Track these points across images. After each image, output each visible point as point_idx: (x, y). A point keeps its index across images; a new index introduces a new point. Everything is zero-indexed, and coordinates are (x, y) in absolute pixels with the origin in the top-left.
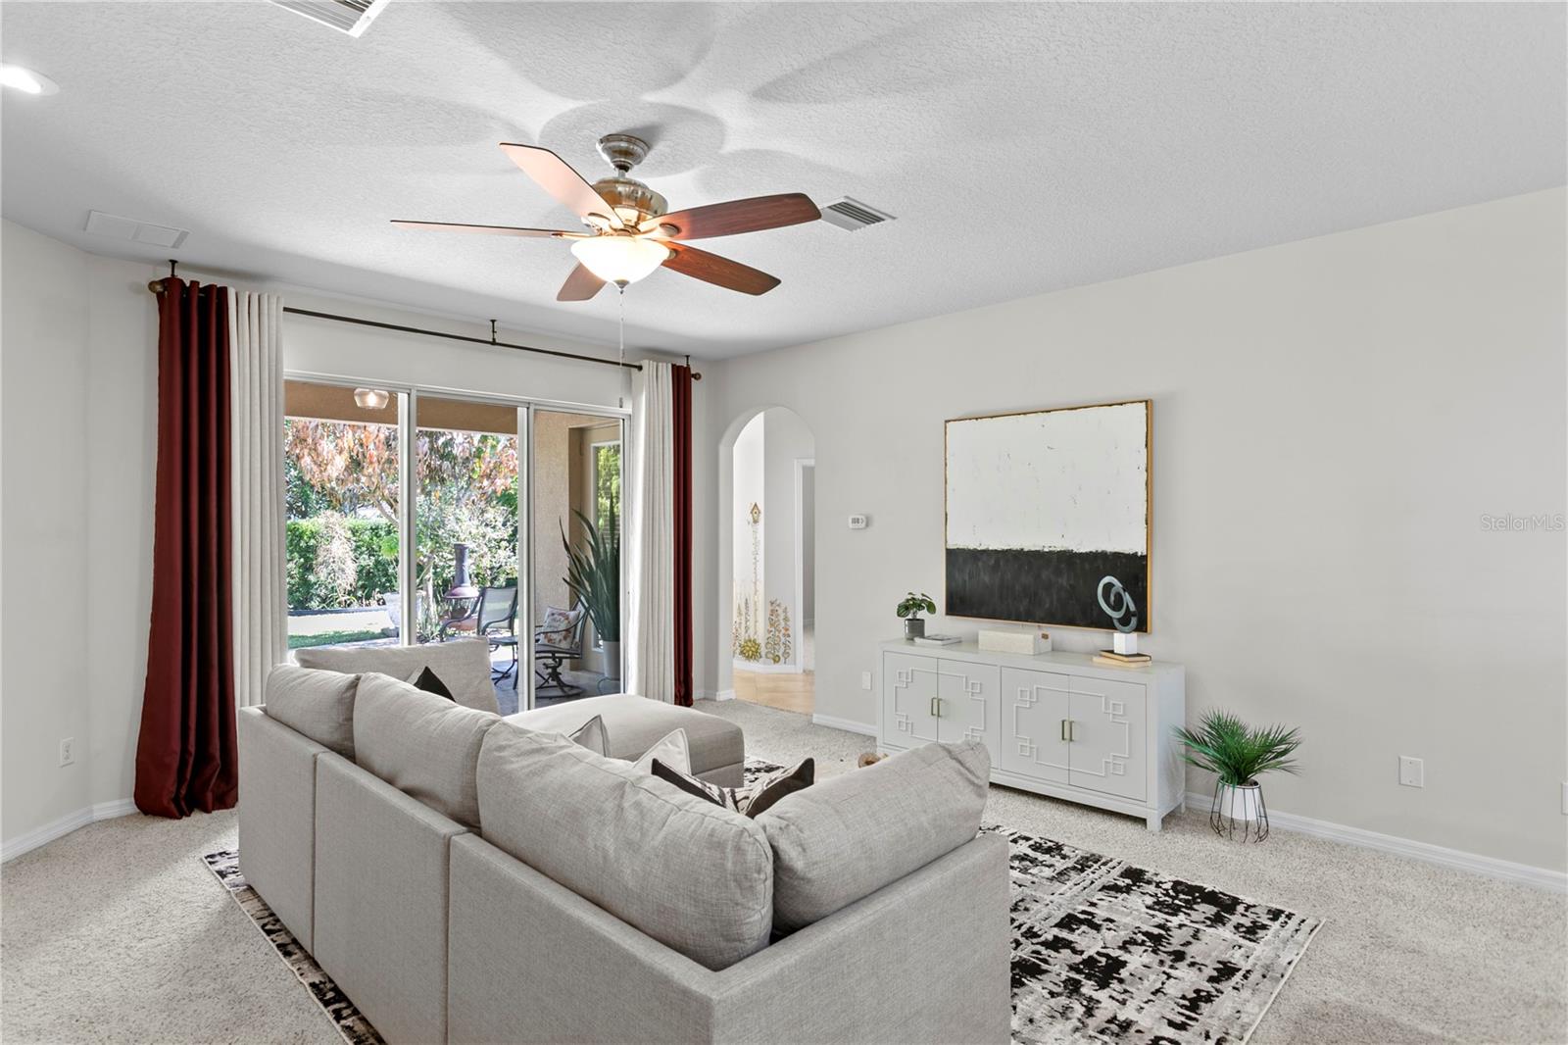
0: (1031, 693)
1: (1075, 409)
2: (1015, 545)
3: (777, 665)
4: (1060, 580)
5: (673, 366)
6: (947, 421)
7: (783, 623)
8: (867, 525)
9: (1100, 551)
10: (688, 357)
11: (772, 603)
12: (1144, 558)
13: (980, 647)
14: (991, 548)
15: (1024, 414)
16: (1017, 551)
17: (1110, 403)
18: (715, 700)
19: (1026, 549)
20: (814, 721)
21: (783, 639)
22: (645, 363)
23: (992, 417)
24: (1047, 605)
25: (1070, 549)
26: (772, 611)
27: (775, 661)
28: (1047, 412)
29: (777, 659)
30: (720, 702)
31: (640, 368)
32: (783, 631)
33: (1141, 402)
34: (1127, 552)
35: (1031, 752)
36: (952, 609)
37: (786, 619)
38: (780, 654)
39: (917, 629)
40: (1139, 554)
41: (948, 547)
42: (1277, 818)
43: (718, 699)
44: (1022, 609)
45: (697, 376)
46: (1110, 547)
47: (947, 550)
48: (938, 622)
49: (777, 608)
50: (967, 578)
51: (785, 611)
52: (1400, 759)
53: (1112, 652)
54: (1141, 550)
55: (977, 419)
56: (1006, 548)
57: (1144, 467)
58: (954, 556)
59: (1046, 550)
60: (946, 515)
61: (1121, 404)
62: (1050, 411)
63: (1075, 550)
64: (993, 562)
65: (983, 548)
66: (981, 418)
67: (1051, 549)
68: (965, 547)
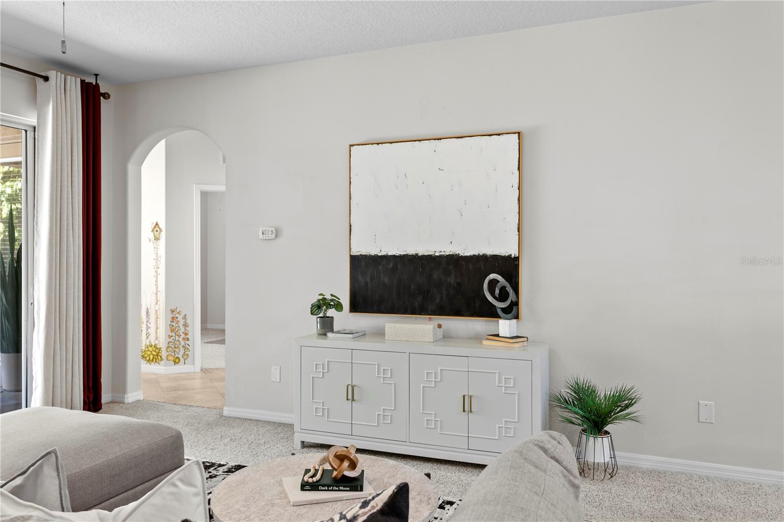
0: (436, 374)
1: (462, 137)
2: (411, 251)
3: (177, 366)
4: (449, 279)
5: (82, 82)
6: (351, 146)
7: (183, 330)
8: (276, 236)
9: (481, 254)
10: (96, 75)
11: (172, 311)
12: (517, 259)
13: (386, 338)
14: (389, 254)
15: (419, 141)
16: (412, 255)
17: (490, 133)
18: (124, 403)
19: (420, 254)
20: (225, 413)
21: (183, 343)
22: (52, 74)
23: (391, 143)
24: (437, 301)
25: (457, 253)
26: (173, 318)
27: (175, 363)
28: (438, 139)
29: (176, 361)
30: (128, 403)
31: (46, 79)
32: (183, 336)
33: (515, 133)
34: (503, 255)
35: (435, 425)
36: (355, 307)
37: (186, 325)
38: (180, 356)
39: (327, 325)
40: (513, 256)
41: (352, 254)
42: (623, 458)
43: (126, 401)
44: (416, 304)
45: (106, 96)
46: (490, 251)
47: (351, 256)
48: (343, 319)
49: (177, 315)
50: (368, 280)
51: (185, 317)
52: (699, 402)
53: (497, 335)
54: (514, 252)
55: (378, 144)
56: (402, 254)
57: (516, 186)
58: (358, 263)
59: (437, 254)
60: (351, 226)
61: (499, 135)
62: (441, 139)
63: (461, 254)
64: (391, 265)
65: (383, 254)
66: (381, 143)
67: (441, 254)
68: (368, 254)
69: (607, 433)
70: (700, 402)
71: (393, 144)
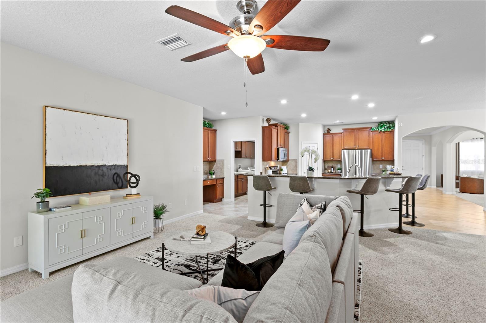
0: (121, 213)
1: (107, 117)
6: (46, 106)
9: (114, 164)
12: (127, 166)
14: (71, 165)
15: (88, 113)
19: (88, 165)
23: (72, 111)
25: (105, 164)
28: (97, 115)
33: (126, 120)
34: (122, 165)
35: (121, 233)
41: (47, 166)
46: (117, 163)
47: (46, 167)
50: (57, 179)
53: (131, 194)
54: (126, 164)
55: (64, 110)
56: (79, 165)
57: (127, 139)
59: (96, 165)
60: (46, 150)
62: (98, 115)
65: (67, 165)
66: (67, 110)
67: (98, 165)
68: (58, 165)
69: (161, 218)
70: (170, 204)
71: (73, 112)
